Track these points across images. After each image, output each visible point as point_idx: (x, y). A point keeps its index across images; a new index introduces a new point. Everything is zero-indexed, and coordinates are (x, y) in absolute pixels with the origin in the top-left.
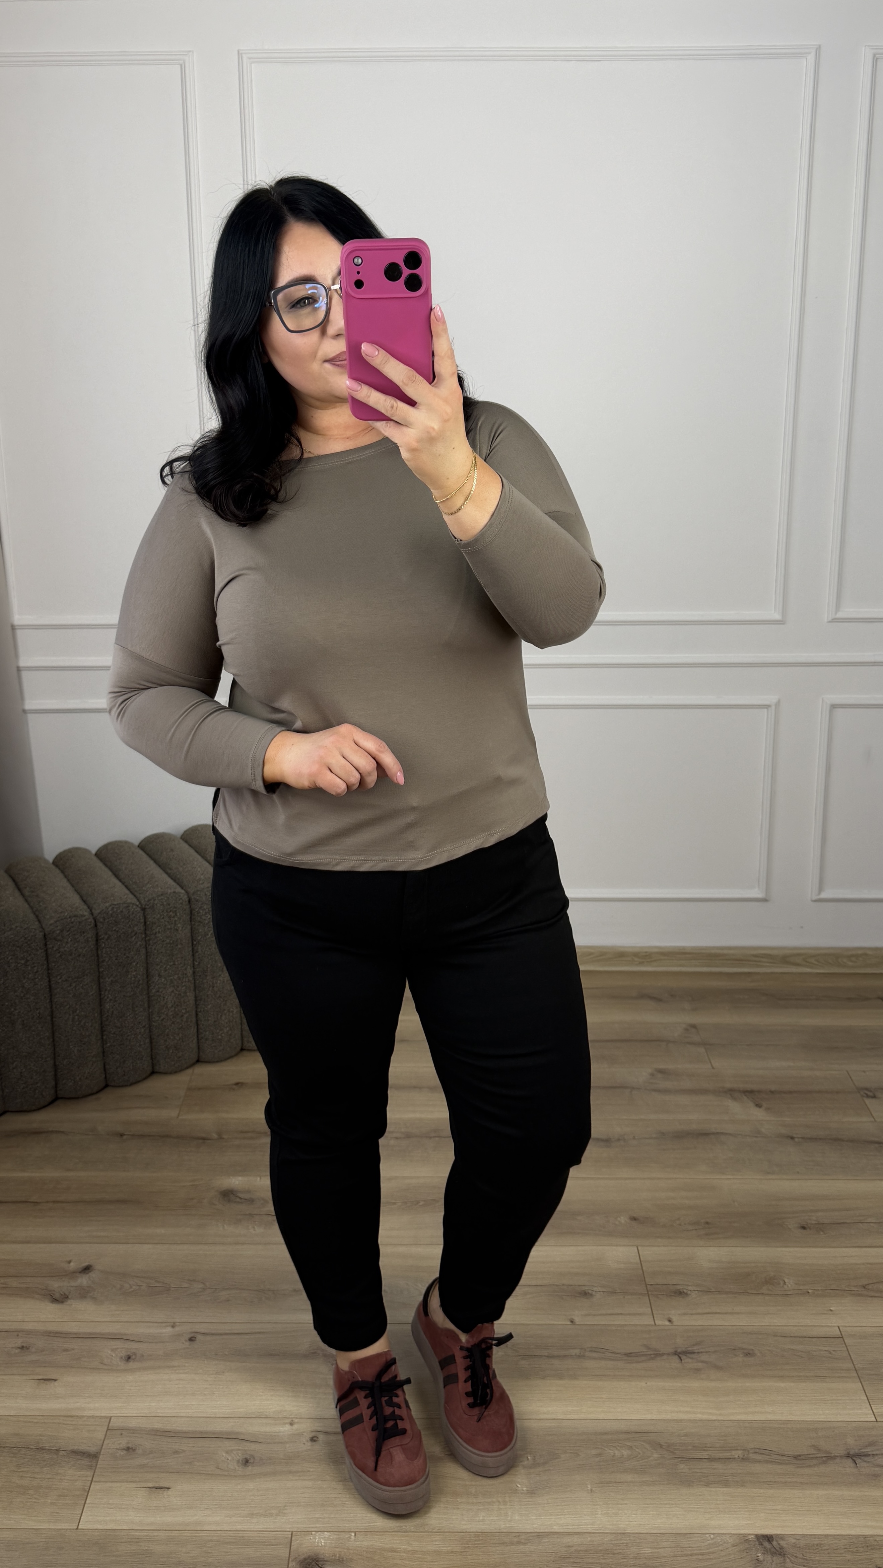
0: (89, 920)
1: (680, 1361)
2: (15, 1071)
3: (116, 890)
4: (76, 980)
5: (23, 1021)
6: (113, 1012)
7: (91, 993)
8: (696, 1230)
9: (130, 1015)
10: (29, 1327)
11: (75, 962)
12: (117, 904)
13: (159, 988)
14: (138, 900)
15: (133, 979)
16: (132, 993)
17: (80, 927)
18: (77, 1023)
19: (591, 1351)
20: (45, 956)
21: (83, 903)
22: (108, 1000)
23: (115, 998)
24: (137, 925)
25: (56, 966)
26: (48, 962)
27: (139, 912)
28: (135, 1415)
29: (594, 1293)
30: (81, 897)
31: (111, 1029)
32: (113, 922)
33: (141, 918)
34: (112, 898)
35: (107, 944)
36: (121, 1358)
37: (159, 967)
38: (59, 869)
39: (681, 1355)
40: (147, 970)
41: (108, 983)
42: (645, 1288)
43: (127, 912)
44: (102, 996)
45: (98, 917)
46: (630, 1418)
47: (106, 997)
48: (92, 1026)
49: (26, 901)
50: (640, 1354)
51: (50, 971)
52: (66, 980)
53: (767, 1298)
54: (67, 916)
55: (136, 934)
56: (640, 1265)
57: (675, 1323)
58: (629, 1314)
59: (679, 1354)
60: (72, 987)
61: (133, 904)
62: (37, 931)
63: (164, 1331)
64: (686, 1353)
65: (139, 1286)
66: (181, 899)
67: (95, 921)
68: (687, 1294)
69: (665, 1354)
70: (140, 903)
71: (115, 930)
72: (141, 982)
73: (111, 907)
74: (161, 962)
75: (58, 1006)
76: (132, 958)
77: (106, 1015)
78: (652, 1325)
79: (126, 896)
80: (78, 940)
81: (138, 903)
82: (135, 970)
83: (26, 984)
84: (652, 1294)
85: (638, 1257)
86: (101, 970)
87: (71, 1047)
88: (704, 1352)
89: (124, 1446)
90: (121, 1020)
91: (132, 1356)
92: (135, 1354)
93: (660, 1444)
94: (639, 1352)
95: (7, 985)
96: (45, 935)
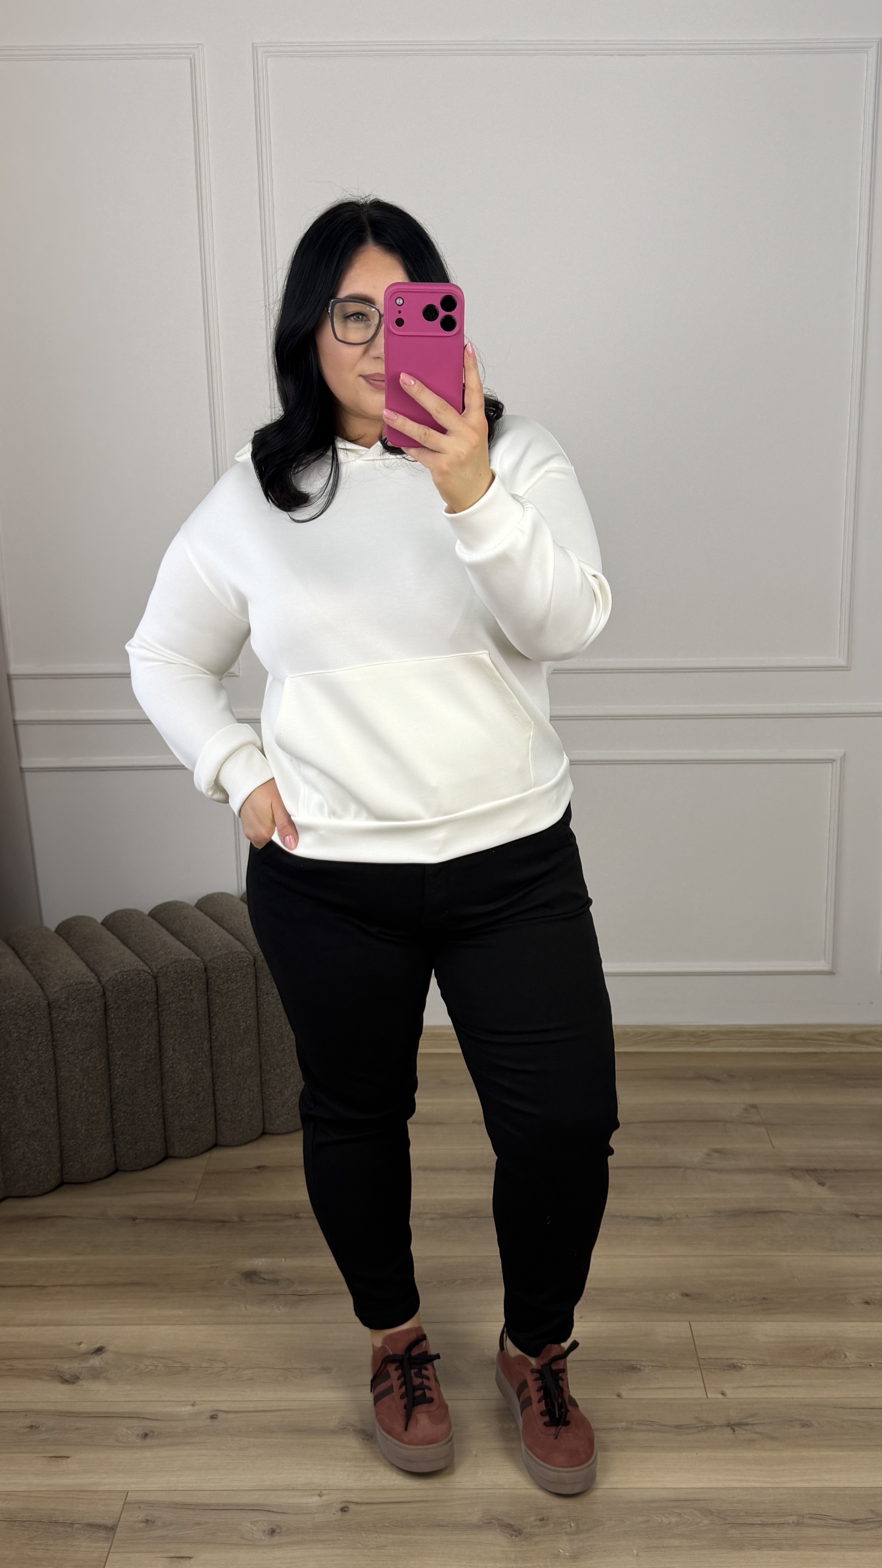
0: (97, 988)
1: (732, 1432)
2: (17, 1150)
3: (126, 956)
4: (83, 1052)
5: (26, 1096)
6: (123, 1088)
7: (100, 1068)
8: (752, 1305)
9: (142, 1092)
10: (39, 1407)
11: (81, 1034)
12: (127, 971)
13: (173, 1063)
14: (150, 968)
15: (145, 1053)
16: (144, 1068)
17: (87, 995)
18: (84, 1100)
19: (638, 1424)
20: (49, 1025)
21: (89, 970)
22: (118, 1075)
23: (126, 1073)
24: (148, 994)
25: (62, 1037)
26: (52, 1032)
27: (151, 980)
28: (154, 1489)
29: (642, 1368)
30: (88, 965)
31: (122, 1108)
32: (123, 990)
33: (153, 986)
34: (122, 965)
35: (117, 1014)
36: (138, 1435)
37: (173, 1040)
38: (63, 937)
39: (734, 1427)
40: (160, 1044)
41: (118, 1056)
42: (698, 1363)
43: (138, 979)
44: (111, 1072)
45: (106, 985)
46: (680, 1487)
47: (115, 1073)
48: (100, 1103)
49: (28, 969)
50: (692, 1426)
51: (54, 1043)
52: (72, 1053)
53: (826, 1371)
54: (72, 983)
55: (148, 1003)
56: (692, 1340)
57: (728, 1396)
58: (679, 1388)
59: (732, 1426)
60: (78, 1061)
61: (144, 971)
62: (41, 999)
63: (183, 1409)
64: (739, 1425)
65: (155, 1366)
66: (197, 966)
67: (103, 989)
68: (741, 1368)
69: (718, 1426)
70: (152, 971)
71: (125, 999)
72: (153, 1056)
73: (120, 974)
74: (175, 1035)
75: (64, 1081)
76: (144, 1030)
77: (115, 1092)
78: (704, 1398)
79: (136, 963)
80: (85, 1009)
81: (149, 971)
82: (147, 1043)
83: (30, 1056)
84: (704, 1368)
85: (690, 1332)
86: (110, 1042)
87: (78, 1126)
88: (758, 1424)
89: (143, 1518)
90: (132, 1097)
91: (149, 1433)
92: (153, 1432)
93: (711, 1512)
94: (690, 1424)
95: (8, 1057)
96: (49, 1004)
